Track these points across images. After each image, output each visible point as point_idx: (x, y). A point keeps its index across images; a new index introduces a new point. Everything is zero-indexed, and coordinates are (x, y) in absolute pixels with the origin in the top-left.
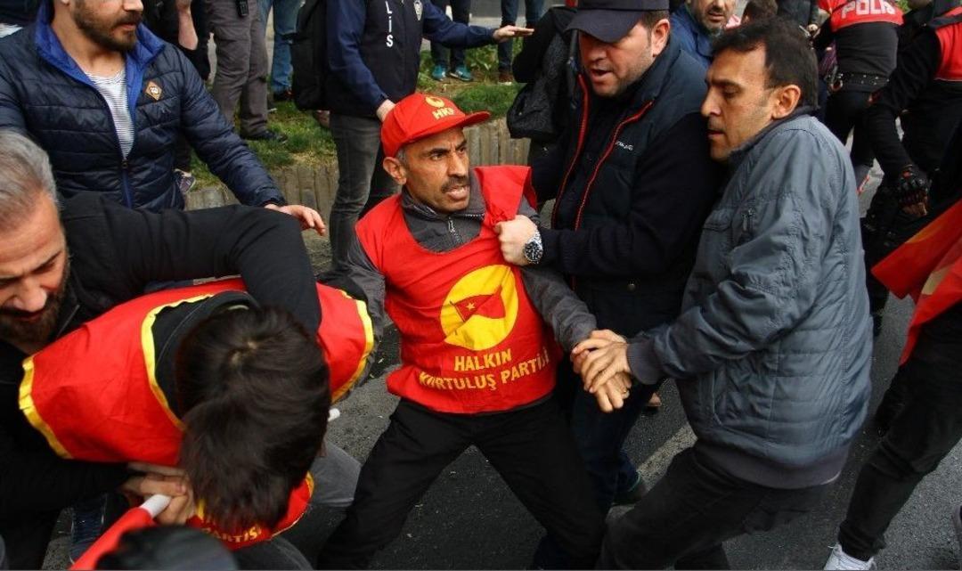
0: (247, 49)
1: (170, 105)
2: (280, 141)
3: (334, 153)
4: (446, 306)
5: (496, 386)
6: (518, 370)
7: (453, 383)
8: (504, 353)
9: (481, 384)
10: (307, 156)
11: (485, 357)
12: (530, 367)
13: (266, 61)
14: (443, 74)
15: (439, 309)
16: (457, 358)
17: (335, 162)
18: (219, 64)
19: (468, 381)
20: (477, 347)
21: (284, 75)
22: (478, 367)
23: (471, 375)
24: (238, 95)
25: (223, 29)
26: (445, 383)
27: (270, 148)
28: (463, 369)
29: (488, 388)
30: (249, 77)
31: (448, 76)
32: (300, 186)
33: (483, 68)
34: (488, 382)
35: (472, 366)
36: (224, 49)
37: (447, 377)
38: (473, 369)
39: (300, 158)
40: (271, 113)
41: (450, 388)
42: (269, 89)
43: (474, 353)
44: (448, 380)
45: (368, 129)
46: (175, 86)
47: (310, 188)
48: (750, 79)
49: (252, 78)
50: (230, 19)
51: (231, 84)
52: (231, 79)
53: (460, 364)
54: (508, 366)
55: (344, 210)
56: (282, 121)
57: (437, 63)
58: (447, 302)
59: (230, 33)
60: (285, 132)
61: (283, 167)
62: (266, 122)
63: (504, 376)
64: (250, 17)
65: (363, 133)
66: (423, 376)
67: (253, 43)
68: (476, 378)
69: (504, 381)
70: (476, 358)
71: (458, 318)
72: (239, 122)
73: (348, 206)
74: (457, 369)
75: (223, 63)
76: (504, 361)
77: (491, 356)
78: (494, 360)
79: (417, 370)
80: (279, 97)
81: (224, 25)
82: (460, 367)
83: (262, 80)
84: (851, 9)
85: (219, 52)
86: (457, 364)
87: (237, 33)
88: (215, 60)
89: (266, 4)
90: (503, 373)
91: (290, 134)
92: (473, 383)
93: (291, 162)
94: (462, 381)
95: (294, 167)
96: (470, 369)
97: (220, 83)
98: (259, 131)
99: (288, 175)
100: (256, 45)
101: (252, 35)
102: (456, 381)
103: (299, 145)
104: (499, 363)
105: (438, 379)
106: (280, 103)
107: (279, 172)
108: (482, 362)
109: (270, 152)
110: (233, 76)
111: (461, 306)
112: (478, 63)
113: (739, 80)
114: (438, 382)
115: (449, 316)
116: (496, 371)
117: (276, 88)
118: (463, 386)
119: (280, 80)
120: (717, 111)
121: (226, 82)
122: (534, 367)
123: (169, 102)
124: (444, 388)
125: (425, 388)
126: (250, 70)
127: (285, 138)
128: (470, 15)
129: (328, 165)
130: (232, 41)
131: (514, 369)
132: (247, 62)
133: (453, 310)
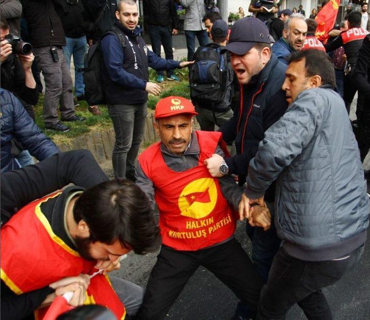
0: (60, 77)
1: (7, 121)
2: (82, 121)
3: (111, 124)
4: (182, 197)
5: (206, 235)
6: (216, 227)
7: (185, 235)
8: (210, 219)
9: (199, 235)
10: (97, 126)
11: (201, 221)
12: (220, 225)
13: (71, 82)
14: (162, 79)
15: (178, 198)
16: (187, 222)
17: (112, 128)
18: (46, 86)
19: (193, 234)
20: (197, 217)
21: (81, 87)
22: (198, 227)
23: (194, 231)
24: (58, 100)
25: (46, 68)
26: (182, 235)
27: (77, 125)
28: (190, 228)
29: (202, 236)
30: (63, 90)
31: (165, 80)
32: (94, 142)
33: (181, 74)
34: (202, 233)
35: (195, 226)
36: (48, 78)
37: (182, 232)
38: (195, 228)
39: (93, 128)
40: (76, 107)
41: (184, 238)
42: (74, 95)
43: (195, 220)
44: (183, 233)
45: (128, 110)
46: (9, 111)
47: (100, 143)
48: (299, 73)
49: (64, 91)
50: (50, 63)
51: (54, 95)
52: (53, 93)
53: (189, 225)
54: (212, 225)
55: (120, 152)
56: (82, 110)
57: (159, 74)
58: (181, 195)
59: (50, 70)
60: (84, 116)
61: (85, 134)
62: (74, 112)
63: (210, 230)
64: (60, 61)
65: (127, 112)
66: (171, 233)
67: (63, 74)
68: (197, 232)
69: (210, 232)
70: (197, 222)
71: (186, 203)
72: (60, 113)
73: (122, 149)
74: (187, 228)
75: (48, 85)
76: (210, 223)
77: (204, 221)
78: (206, 223)
79: (168, 229)
80: (79, 98)
81: (47, 67)
82: (189, 227)
83: (70, 91)
84: (352, 32)
85: (45, 80)
86: (187, 225)
87: (53, 70)
88: (45, 84)
89: (69, 53)
90: (209, 229)
91: (87, 117)
92: (195, 235)
93: (88, 131)
94: (190, 233)
95: (90, 133)
96: (194, 228)
97: (48, 95)
98: (71, 116)
99: (88, 137)
100: (65, 74)
101: (62, 70)
102: (187, 233)
103: (92, 122)
104: (208, 224)
105: (178, 233)
106: (80, 102)
107: (83, 136)
108: (199, 224)
109: (77, 127)
110: (55, 91)
111: (188, 197)
112: (179, 73)
113: (295, 74)
114: (178, 235)
115: (182, 203)
116: (206, 228)
117: (78, 94)
118: (190, 237)
119: (80, 90)
120: (288, 88)
121: (50, 95)
122: (222, 224)
123: (6, 120)
124: (181, 238)
125: (172, 239)
126: (63, 87)
127: (85, 119)
128: (173, 49)
129: (108, 130)
130: (52, 74)
131: (214, 226)
132: (61, 83)
133: (184, 199)
